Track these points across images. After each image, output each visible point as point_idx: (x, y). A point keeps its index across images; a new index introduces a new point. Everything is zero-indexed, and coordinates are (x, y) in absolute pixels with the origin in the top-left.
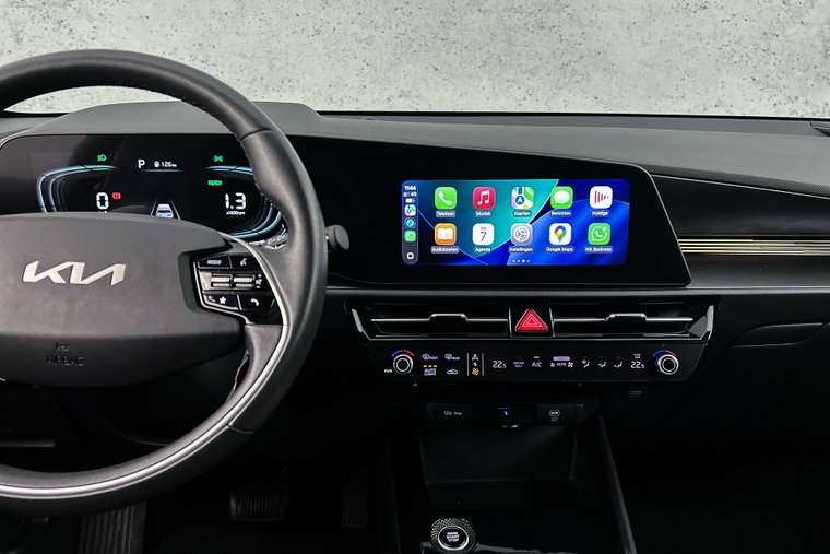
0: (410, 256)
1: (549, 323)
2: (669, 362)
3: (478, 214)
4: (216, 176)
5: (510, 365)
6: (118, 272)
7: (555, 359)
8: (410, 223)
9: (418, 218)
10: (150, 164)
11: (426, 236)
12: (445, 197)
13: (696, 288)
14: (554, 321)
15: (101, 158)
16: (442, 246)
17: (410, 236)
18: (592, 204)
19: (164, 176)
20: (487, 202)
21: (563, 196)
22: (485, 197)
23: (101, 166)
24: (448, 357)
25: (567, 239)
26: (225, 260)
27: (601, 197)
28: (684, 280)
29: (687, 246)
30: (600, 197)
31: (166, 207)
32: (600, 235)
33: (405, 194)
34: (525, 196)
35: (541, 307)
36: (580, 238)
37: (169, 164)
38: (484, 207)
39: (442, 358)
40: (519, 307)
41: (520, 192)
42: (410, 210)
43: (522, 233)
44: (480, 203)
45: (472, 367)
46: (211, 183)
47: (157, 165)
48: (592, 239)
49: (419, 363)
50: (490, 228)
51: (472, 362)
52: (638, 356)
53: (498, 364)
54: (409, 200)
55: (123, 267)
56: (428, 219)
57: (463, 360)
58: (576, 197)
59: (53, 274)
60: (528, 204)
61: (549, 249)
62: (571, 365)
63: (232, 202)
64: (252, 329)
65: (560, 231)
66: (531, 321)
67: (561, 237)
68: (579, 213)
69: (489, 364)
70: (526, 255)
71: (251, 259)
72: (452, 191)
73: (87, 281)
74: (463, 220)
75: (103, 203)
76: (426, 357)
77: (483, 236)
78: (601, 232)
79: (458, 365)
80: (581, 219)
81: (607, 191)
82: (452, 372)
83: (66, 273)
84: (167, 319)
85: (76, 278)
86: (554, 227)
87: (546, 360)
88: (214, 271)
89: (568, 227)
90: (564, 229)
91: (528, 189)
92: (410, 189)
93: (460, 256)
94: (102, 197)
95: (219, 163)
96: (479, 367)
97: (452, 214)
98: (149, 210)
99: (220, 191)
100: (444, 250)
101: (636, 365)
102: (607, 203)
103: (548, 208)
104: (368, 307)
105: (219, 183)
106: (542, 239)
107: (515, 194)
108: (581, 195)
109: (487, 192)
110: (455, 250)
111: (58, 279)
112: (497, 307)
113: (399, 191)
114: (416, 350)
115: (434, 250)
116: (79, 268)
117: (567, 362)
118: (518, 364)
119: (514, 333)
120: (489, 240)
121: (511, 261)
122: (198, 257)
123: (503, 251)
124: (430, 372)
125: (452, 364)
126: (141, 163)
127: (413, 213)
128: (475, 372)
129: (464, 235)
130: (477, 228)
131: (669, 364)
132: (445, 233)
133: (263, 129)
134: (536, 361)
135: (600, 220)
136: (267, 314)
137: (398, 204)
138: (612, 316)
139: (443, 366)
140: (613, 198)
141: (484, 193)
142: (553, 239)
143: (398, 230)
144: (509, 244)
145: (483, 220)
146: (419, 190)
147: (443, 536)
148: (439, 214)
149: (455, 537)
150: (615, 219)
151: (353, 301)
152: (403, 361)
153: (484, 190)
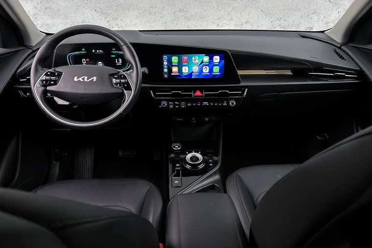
0: (166, 76)
2: (233, 103)
3: (184, 64)
4: (113, 54)
5: (192, 104)
6: (95, 79)
7: (204, 103)
8: (166, 67)
9: (168, 65)
10: (96, 51)
11: (170, 70)
12: (175, 59)
13: (242, 84)
14: (204, 93)
15: (83, 50)
17: (166, 70)
18: (214, 61)
19: (100, 55)
21: (206, 59)
22: (186, 59)
23: (83, 51)
24: (176, 103)
25: (208, 71)
26: (118, 76)
27: (217, 59)
28: (239, 82)
29: (240, 72)
30: (216, 59)
31: (101, 63)
32: (216, 70)
34: (196, 59)
35: (201, 90)
36: (211, 70)
37: (101, 51)
38: (185, 62)
39: (174, 103)
40: (195, 90)
42: (165, 63)
43: (195, 69)
46: (112, 56)
47: (98, 51)
48: (214, 71)
49: (168, 104)
50: (187, 68)
51: (182, 104)
52: (225, 102)
53: (189, 105)
54: (165, 60)
55: (96, 77)
56: (170, 65)
57: (180, 103)
59: (81, 79)
60: (197, 61)
61: (203, 74)
62: (208, 104)
63: (118, 61)
64: (125, 91)
66: (198, 93)
67: (206, 70)
68: (211, 64)
69: (187, 105)
70: (197, 75)
71: (124, 75)
72: (177, 58)
73: (88, 81)
74: (180, 66)
75: (84, 62)
76: (170, 103)
77: (185, 70)
79: (179, 105)
80: (211, 65)
81: (218, 57)
82: (177, 107)
83: (83, 79)
84: (106, 89)
85: (86, 80)
86: (204, 67)
87: (201, 103)
88: (116, 78)
89: (208, 67)
91: (197, 57)
92: (165, 57)
93: (179, 76)
94: (84, 60)
95: (114, 51)
96: (184, 105)
97: (177, 64)
98: (95, 63)
99: (114, 58)
100: (175, 74)
101: (225, 104)
102: (218, 61)
103: (202, 62)
104: (155, 90)
105: (114, 56)
106: (201, 71)
107: (193, 58)
108: (211, 59)
110: (178, 74)
111: (82, 80)
112: (189, 90)
113: (162, 58)
114: (168, 101)
115: (172, 74)
116: (86, 78)
118: (194, 105)
119: (194, 97)
120: (187, 71)
121: (193, 77)
122: (112, 75)
123: (191, 74)
124: (171, 107)
125: (177, 105)
126: (94, 51)
128: (183, 107)
129: (180, 70)
130: (184, 68)
131: (233, 104)
132: (175, 69)
133: (126, 44)
134: (199, 103)
135: (216, 65)
136: (128, 88)
137: (162, 61)
138: (220, 91)
139: (175, 105)
140: (220, 59)
142: (204, 71)
143: (162, 68)
144: (192, 72)
145: (185, 66)
146: (168, 57)
147: (174, 147)
148: (173, 64)
149: (177, 147)
150: (220, 65)
151: (151, 88)
152: (164, 104)
153: (185, 57)
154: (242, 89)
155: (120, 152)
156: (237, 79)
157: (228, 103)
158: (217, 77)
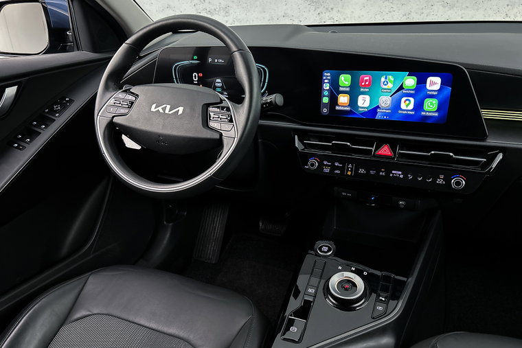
0: (325, 110)
1: (395, 152)
3: (362, 90)
5: (368, 172)
6: (181, 109)
7: (393, 172)
8: (326, 93)
9: (330, 91)
10: (213, 61)
11: (333, 100)
12: (345, 80)
13: (491, 142)
14: (398, 152)
15: (195, 57)
16: (342, 106)
17: (326, 100)
18: (428, 87)
19: (219, 66)
20: (367, 83)
21: (410, 82)
22: (366, 81)
23: (195, 61)
24: (337, 164)
25: (411, 107)
27: (434, 83)
28: (484, 137)
29: (487, 114)
30: (432, 83)
31: (219, 80)
32: (431, 106)
33: (324, 78)
34: (389, 81)
35: (393, 144)
36: (419, 106)
37: (221, 61)
38: (365, 86)
39: (333, 164)
40: (381, 142)
41: (386, 78)
42: (326, 86)
43: (385, 101)
44: (363, 84)
45: (348, 170)
47: (216, 61)
48: (426, 108)
49: (321, 165)
50: (367, 98)
51: (348, 168)
52: (442, 177)
53: (362, 171)
54: (326, 81)
55: (183, 108)
56: (335, 91)
57: (344, 166)
58: (418, 83)
59: (160, 109)
60: (390, 85)
61: (400, 112)
62: (401, 176)
65: (407, 102)
66: (385, 150)
67: (408, 105)
68: (420, 93)
69: (357, 170)
70: (386, 114)
71: (228, 109)
72: (349, 77)
73: (170, 113)
74: (354, 93)
75: (195, 78)
76: (325, 163)
77: (364, 102)
78: (432, 104)
79: (342, 169)
80: (421, 95)
81: (438, 80)
82: (337, 172)
83: (164, 109)
85: (167, 111)
86: (404, 99)
87: (388, 172)
89: (412, 99)
90: (409, 100)
91: (391, 78)
92: (327, 75)
93: (350, 112)
94: (195, 76)
96: (351, 171)
97: (348, 89)
100: (342, 108)
101: (440, 181)
102: (437, 87)
103: (401, 88)
104: (303, 135)
106: (397, 106)
107: (383, 79)
108: (421, 82)
109: (367, 78)
110: (348, 109)
111: (161, 111)
112: (368, 141)
113: (322, 75)
114: (322, 158)
115: (337, 108)
116: (168, 107)
117: (400, 175)
118: (372, 172)
119: (374, 156)
120: (367, 104)
121: (378, 117)
123: (374, 111)
124: (327, 170)
125: (338, 168)
126: (209, 60)
127: (328, 88)
128: (349, 173)
129: (353, 101)
130: (361, 98)
131: (458, 183)
132: (343, 99)
133: (240, 50)
134: (383, 172)
135: (432, 96)
137: (321, 83)
138: (433, 152)
139: (333, 168)
140: (441, 84)
141: (365, 78)
142: (403, 106)
143: (320, 96)
144: (378, 107)
145: (363, 93)
146: (331, 76)
147: (320, 249)
148: (341, 89)
149: (325, 249)
150: (441, 96)
151: (296, 131)
152: (313, 164)
153: (366, 77)
154: (489, 152)
155: (261, 224)
156: (477, 129)
157: (448, 180)
158: (429, 122)
